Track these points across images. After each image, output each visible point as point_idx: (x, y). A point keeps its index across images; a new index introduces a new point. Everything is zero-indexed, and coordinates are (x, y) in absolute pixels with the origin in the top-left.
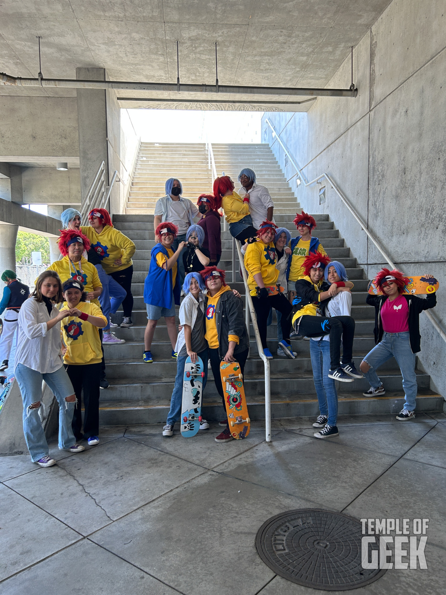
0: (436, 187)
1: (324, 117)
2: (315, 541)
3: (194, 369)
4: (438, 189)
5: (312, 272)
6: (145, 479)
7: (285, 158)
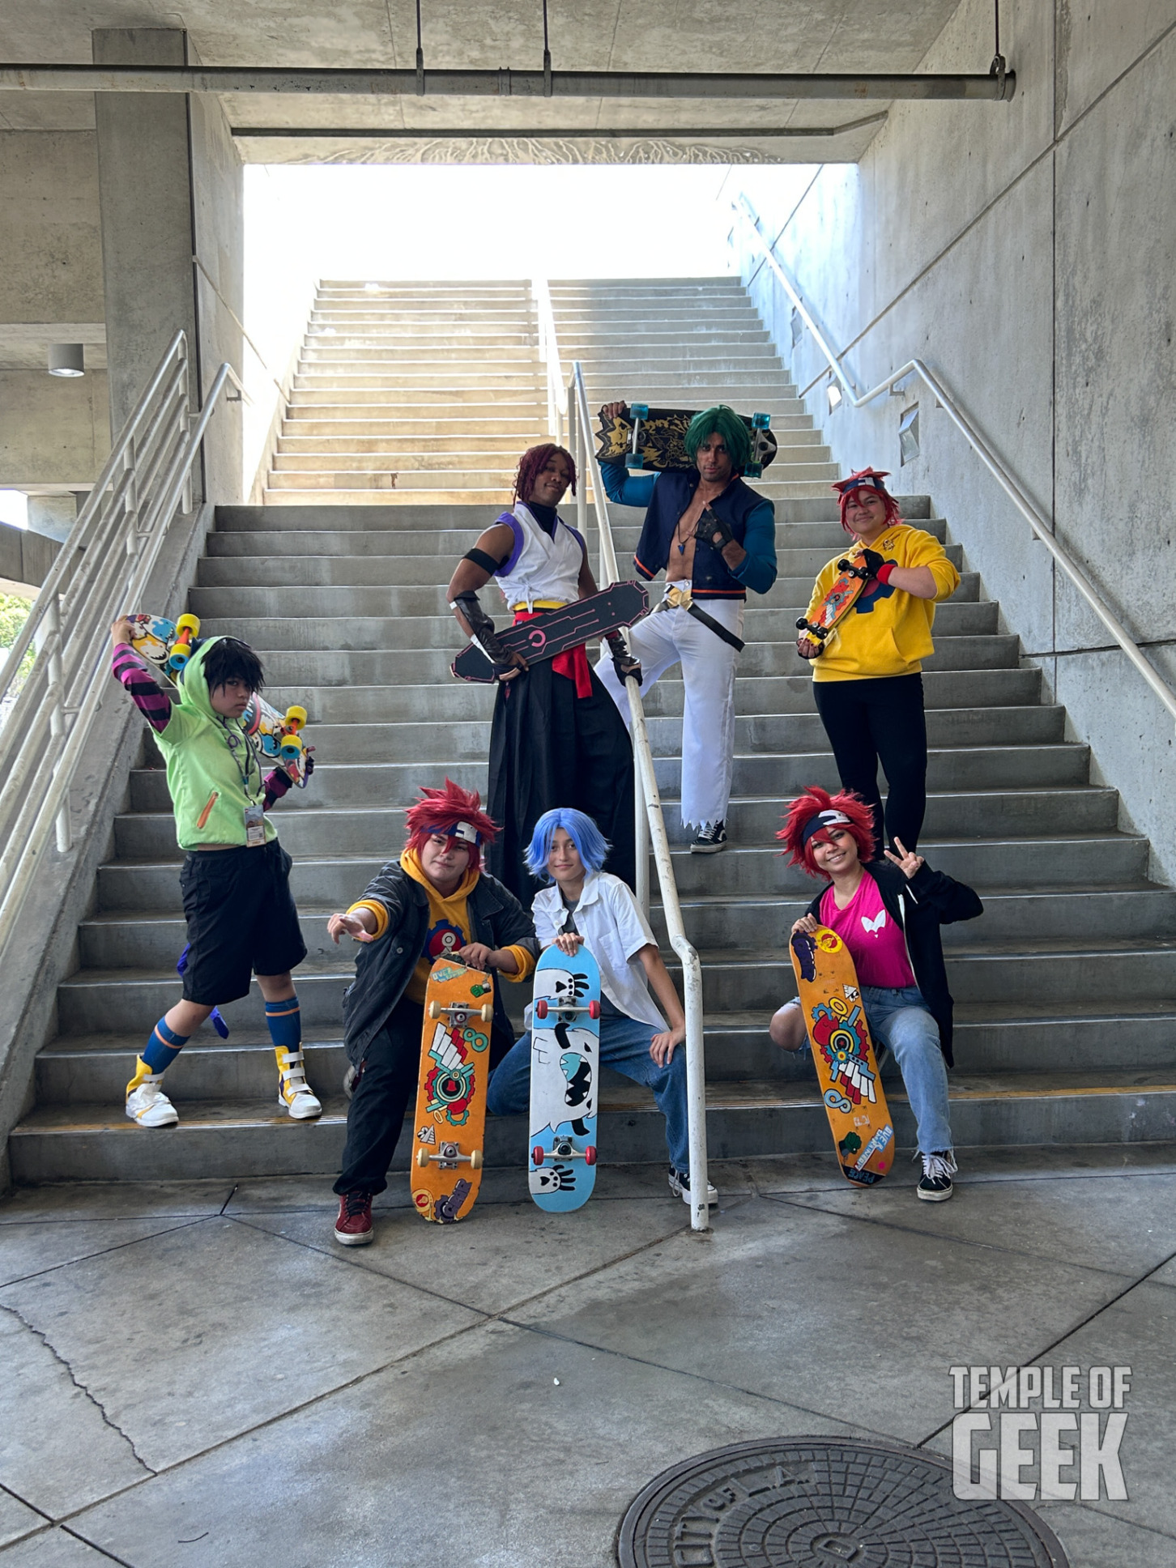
1: (911, 174)
2: (817, 1538)
6: (274, 1344)
7: (790, 319)
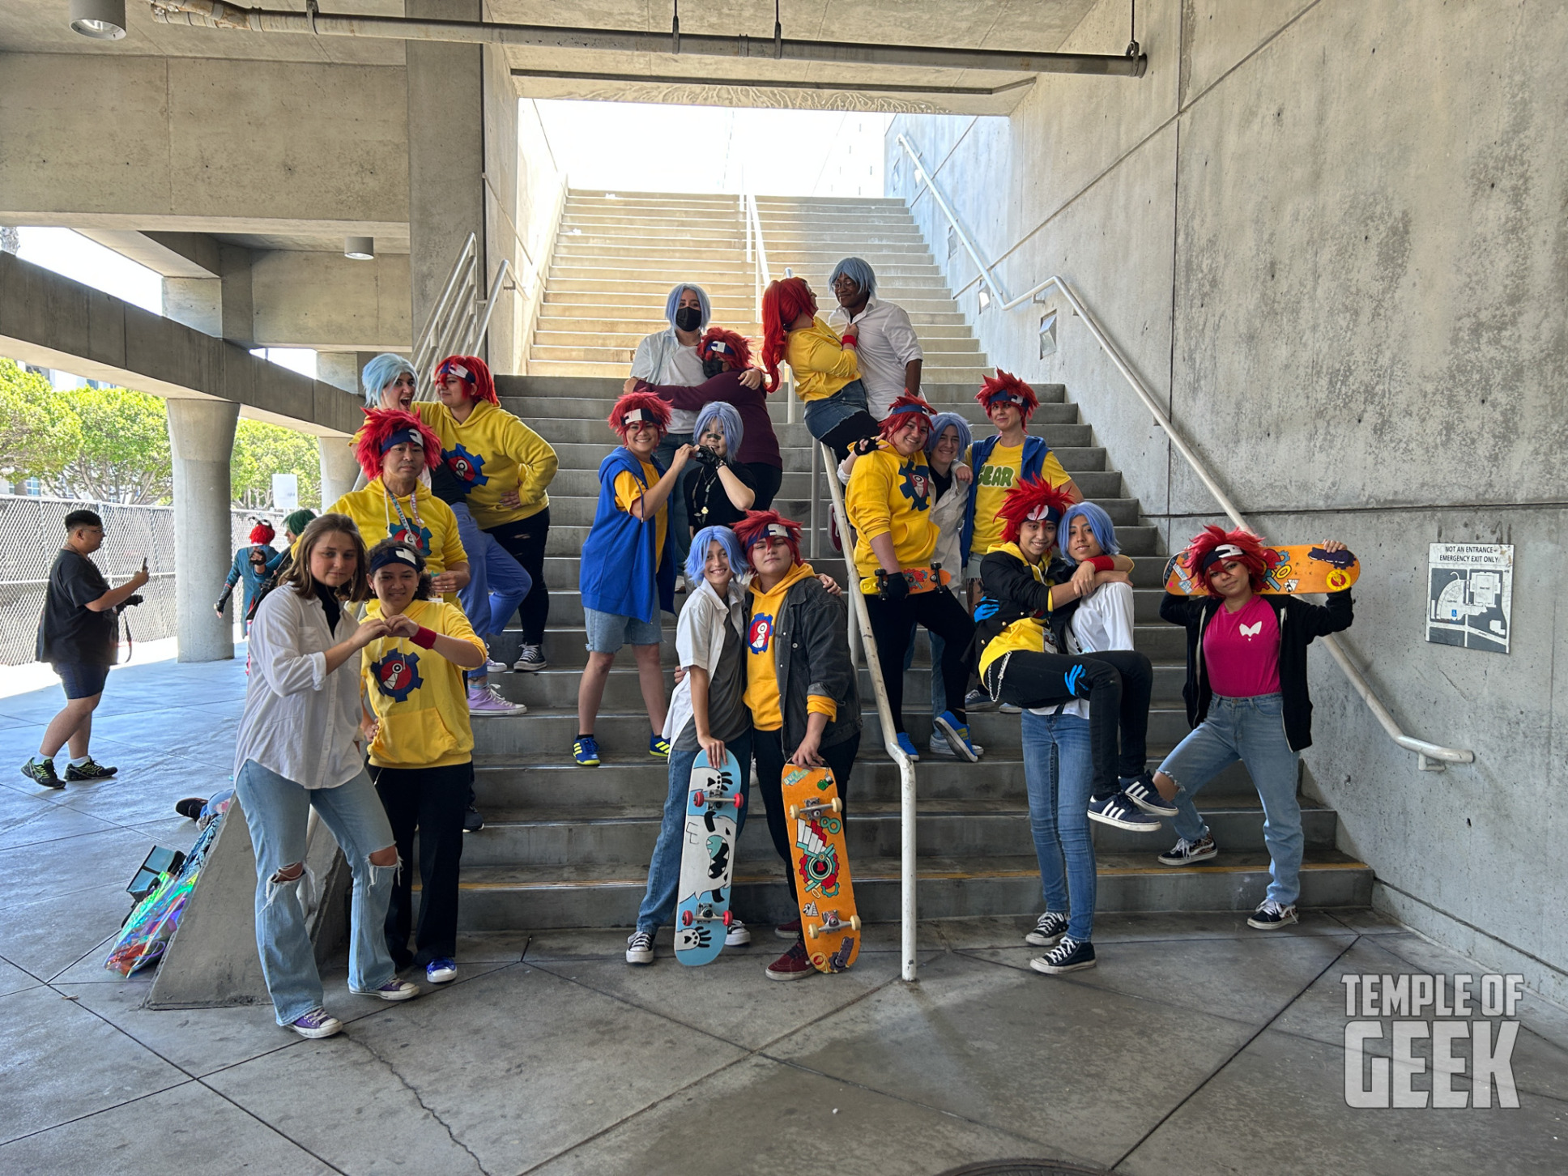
0: (1357, 313)
1: (1055, 129)
3: (716, 785)
4: (1364, 318)
5: (1025, 533)
6: (582, 1074)
7: (947, 236)
